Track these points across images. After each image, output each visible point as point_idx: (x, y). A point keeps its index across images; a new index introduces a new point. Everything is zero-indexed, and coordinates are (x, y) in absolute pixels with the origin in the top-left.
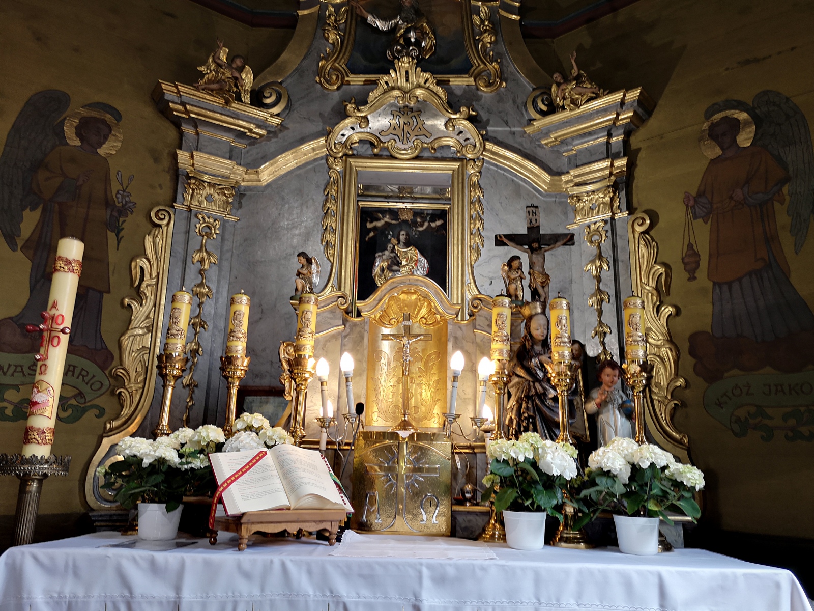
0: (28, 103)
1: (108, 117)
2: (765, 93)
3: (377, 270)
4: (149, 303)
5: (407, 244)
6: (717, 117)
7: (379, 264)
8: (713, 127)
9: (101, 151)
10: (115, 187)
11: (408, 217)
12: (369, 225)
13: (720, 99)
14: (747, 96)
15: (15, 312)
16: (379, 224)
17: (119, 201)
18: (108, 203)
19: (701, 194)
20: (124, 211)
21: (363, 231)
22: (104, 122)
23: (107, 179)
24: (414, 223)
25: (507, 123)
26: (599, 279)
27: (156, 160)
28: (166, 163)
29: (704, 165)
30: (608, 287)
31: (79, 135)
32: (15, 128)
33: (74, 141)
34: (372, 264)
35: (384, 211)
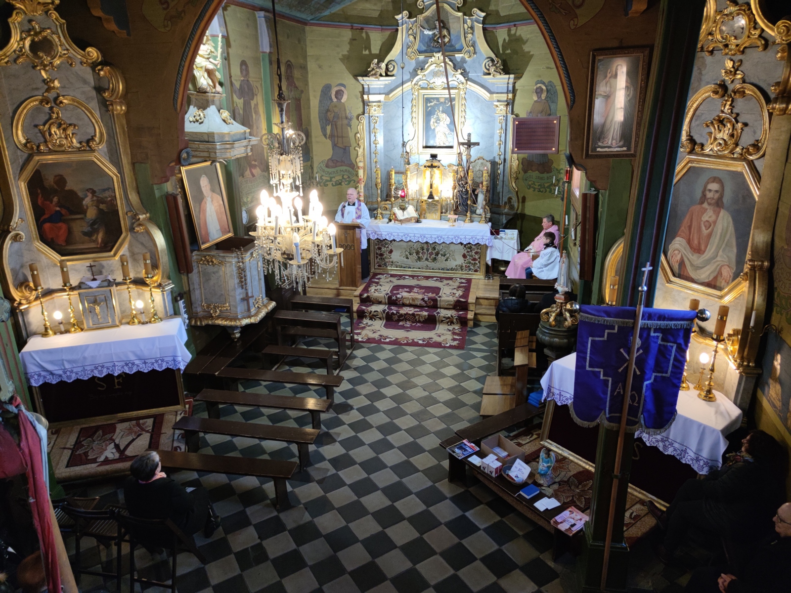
0: (322, 91)
1: (343, 88)
2: (550, 82)
3: (432, 123)
4: (362, 147)
5: (443, 112)
6: (539, 85)
7: (432, 120)
8: (537, 88)
9: (343, 101)
10: (348, 112)
11: (442, 100)
12: (429, 105)
13: (540, 79)
14: (546, 81)
15: (330, 157)
16: (432, 104)
17: (349, 116)
18: (346, 118)
19: (530, 112)
20: (351, 120)
21: (427, 107)
22: (341, 90)
23: (345, 110)
24: (445, 102)
25: (476, 72)
26: (501, 137)
27: (357, 99)
28: (360, 99)
29: (532, 102)
30: (503, 139)
31: (336, 97)
32: (320, 101)
33: (335, 100)
34: (430, 120)
35: (433, 98)
